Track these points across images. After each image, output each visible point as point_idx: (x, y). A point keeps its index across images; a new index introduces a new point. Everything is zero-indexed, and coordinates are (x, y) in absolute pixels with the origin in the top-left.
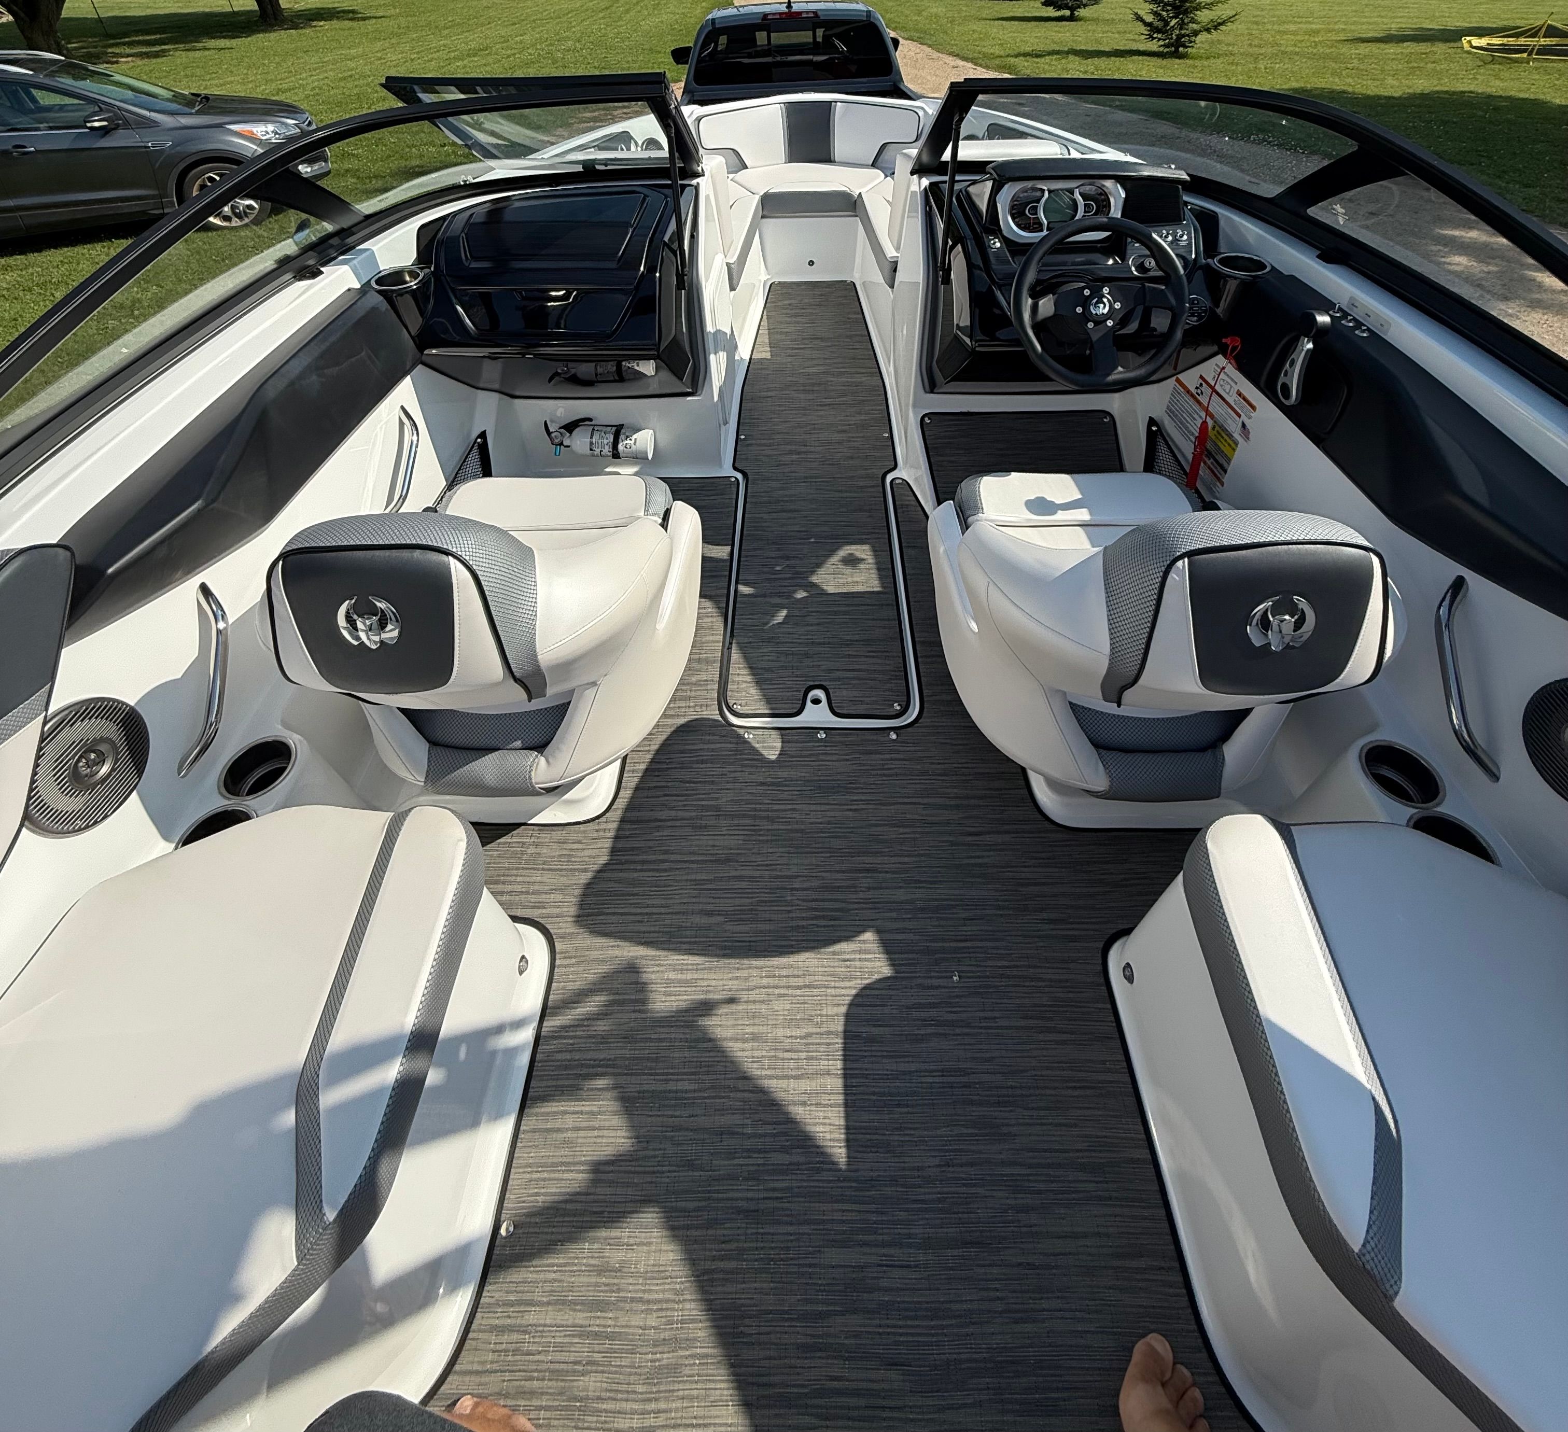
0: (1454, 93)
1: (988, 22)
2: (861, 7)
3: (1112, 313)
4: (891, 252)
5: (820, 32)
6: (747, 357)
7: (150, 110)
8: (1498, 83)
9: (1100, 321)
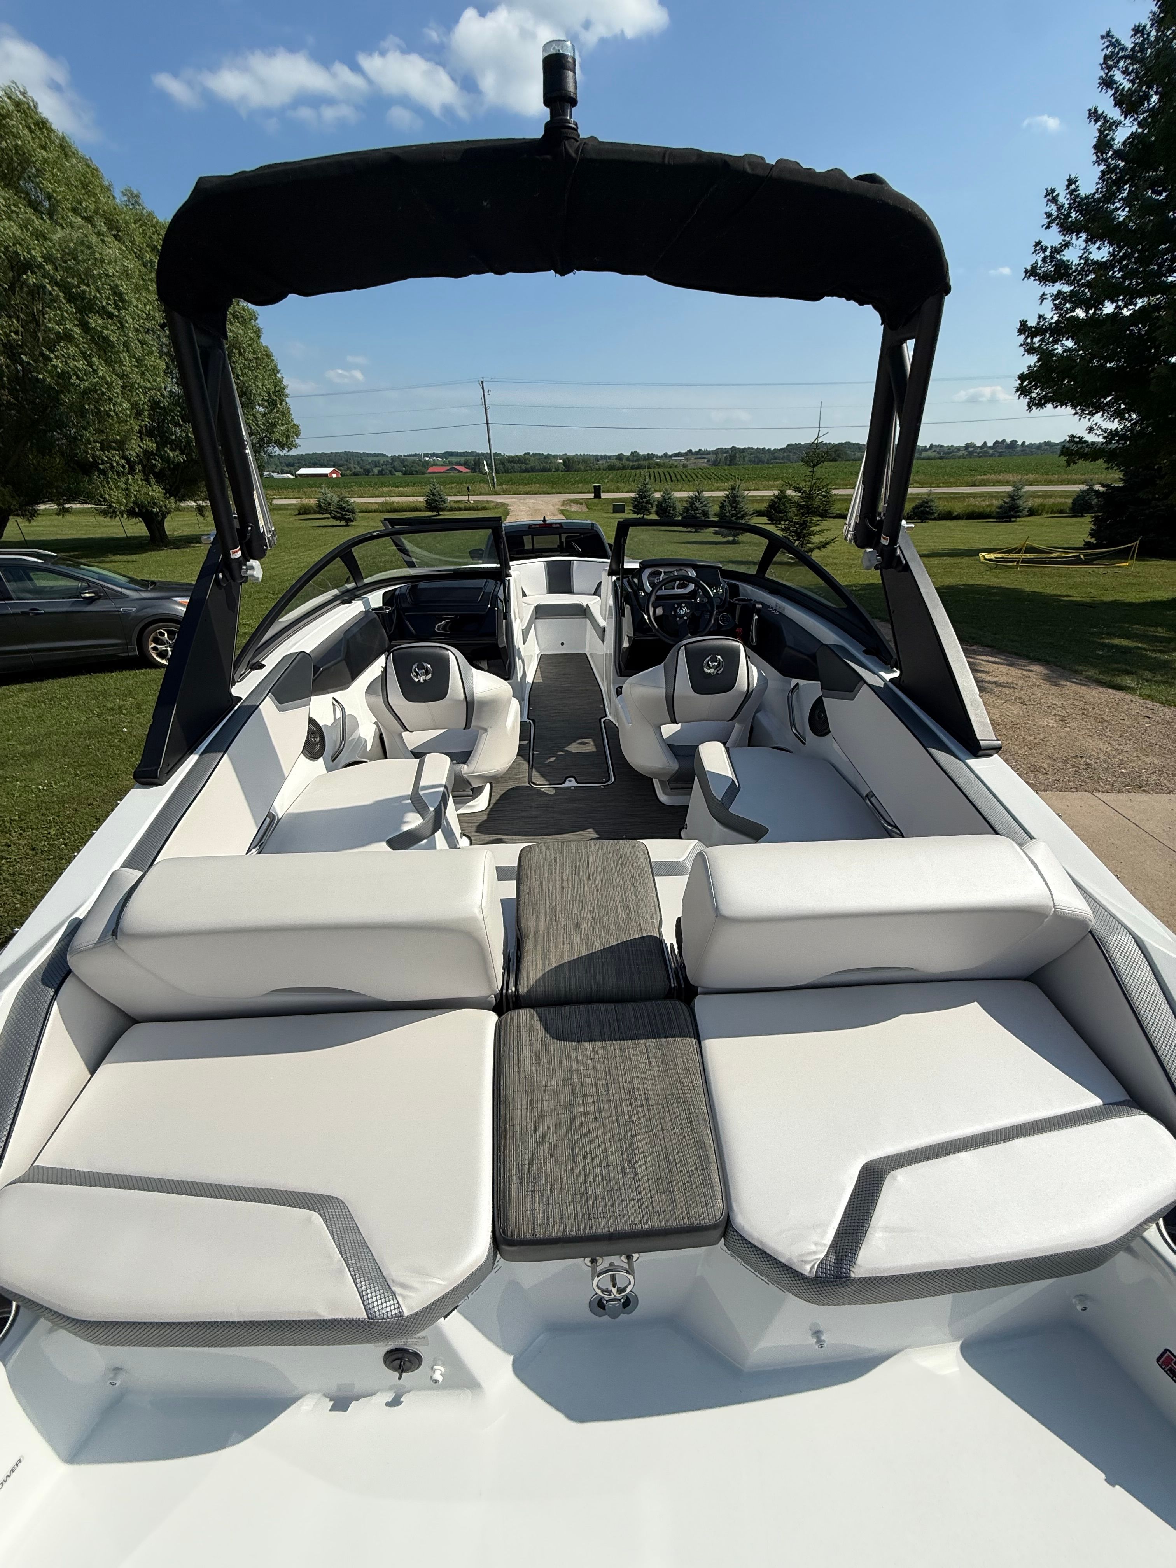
0: (968, 585)
1: (678, 545)
2: (589, 522)
3: (686, 614)
4: (603, 623)
5: (564, 537)
6: (531, 682)
7: (122, 588)
8: (995, 579)
9: (682, 617)
